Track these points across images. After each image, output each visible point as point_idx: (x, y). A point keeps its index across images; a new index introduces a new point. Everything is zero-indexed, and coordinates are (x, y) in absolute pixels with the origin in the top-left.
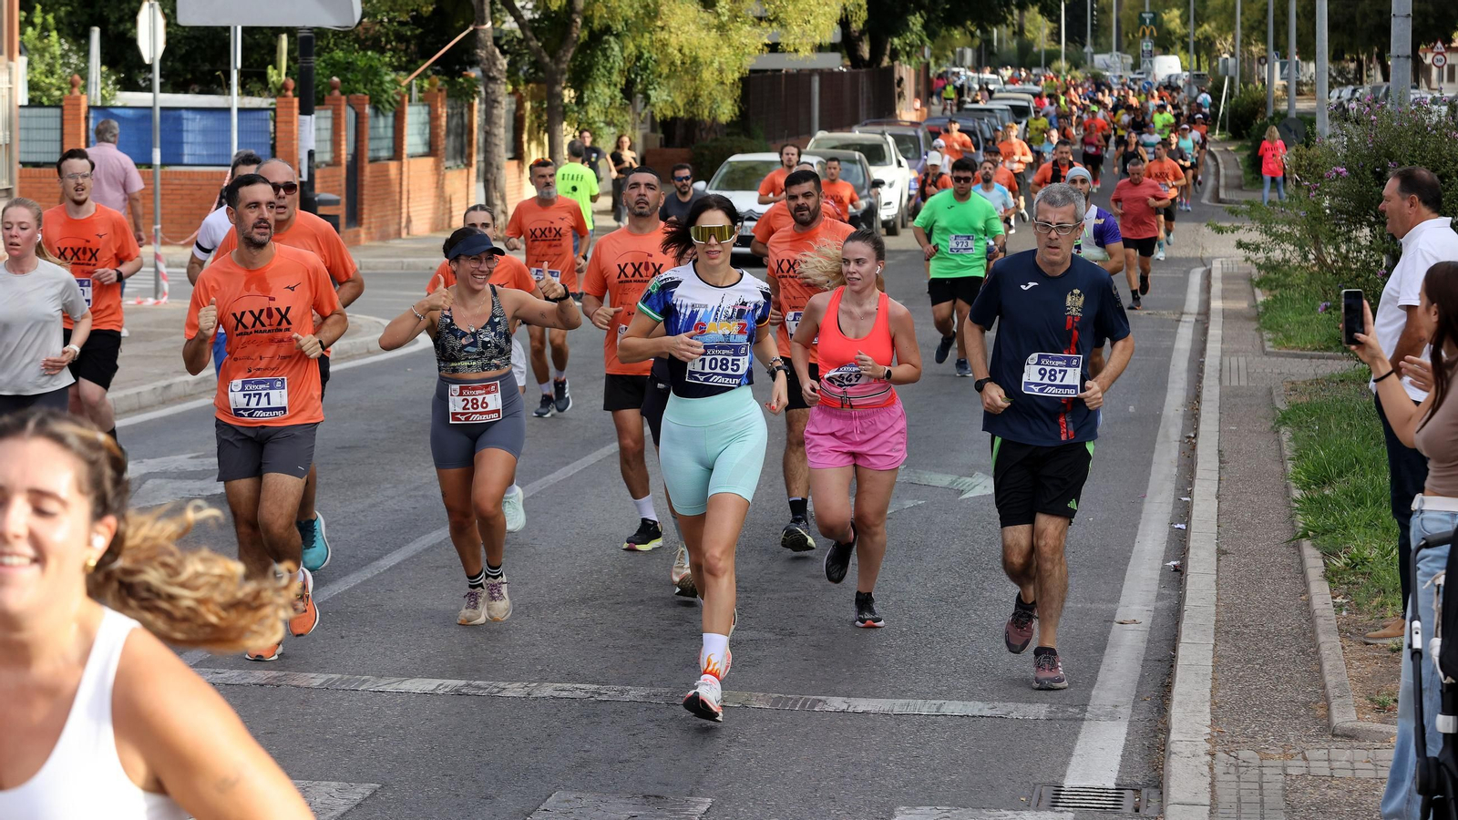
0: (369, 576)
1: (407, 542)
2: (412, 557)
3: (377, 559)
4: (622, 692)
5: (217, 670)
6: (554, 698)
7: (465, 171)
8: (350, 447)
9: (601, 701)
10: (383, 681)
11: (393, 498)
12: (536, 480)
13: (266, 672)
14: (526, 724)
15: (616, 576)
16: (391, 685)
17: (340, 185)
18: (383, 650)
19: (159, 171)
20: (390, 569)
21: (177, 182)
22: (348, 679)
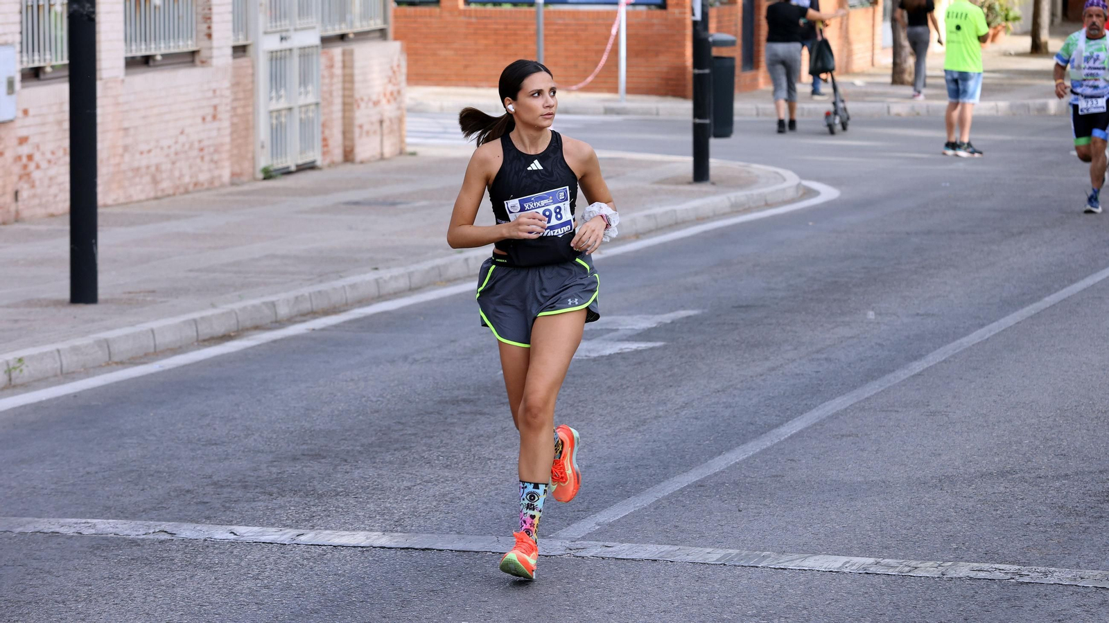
0: (769, 444)
1: (809, 408)
2: (815, 425)
3: (777, 426)
4: (1045, 574)
5: (607, 544)
6: (971, 578)
7: (871, 10)
8: (747, 306)
9: (1022, 583)
10: (784, 558)
11: (794, 360)
12: (948, 342)
13: (659, 547)
14: (940, 607)
15: (1037, 447)
16: (794, 562)
17: (736, 25)
18: (784, 525)
19: (542, 9)
20: (791, 437)
21: (560, 21)
22: (747, 555)
